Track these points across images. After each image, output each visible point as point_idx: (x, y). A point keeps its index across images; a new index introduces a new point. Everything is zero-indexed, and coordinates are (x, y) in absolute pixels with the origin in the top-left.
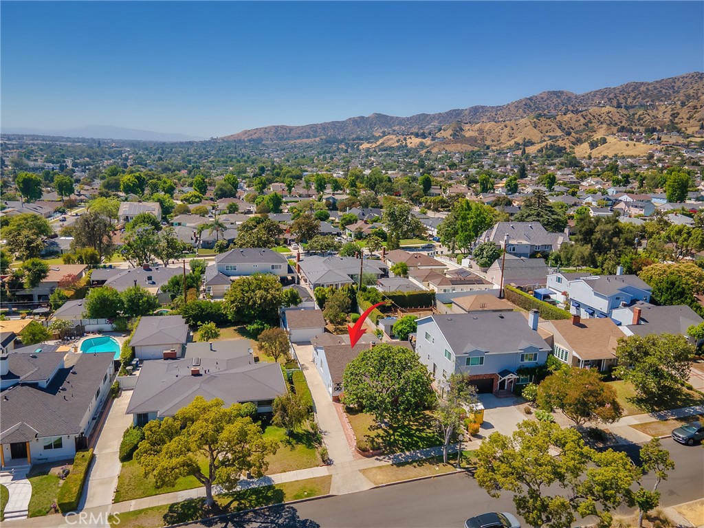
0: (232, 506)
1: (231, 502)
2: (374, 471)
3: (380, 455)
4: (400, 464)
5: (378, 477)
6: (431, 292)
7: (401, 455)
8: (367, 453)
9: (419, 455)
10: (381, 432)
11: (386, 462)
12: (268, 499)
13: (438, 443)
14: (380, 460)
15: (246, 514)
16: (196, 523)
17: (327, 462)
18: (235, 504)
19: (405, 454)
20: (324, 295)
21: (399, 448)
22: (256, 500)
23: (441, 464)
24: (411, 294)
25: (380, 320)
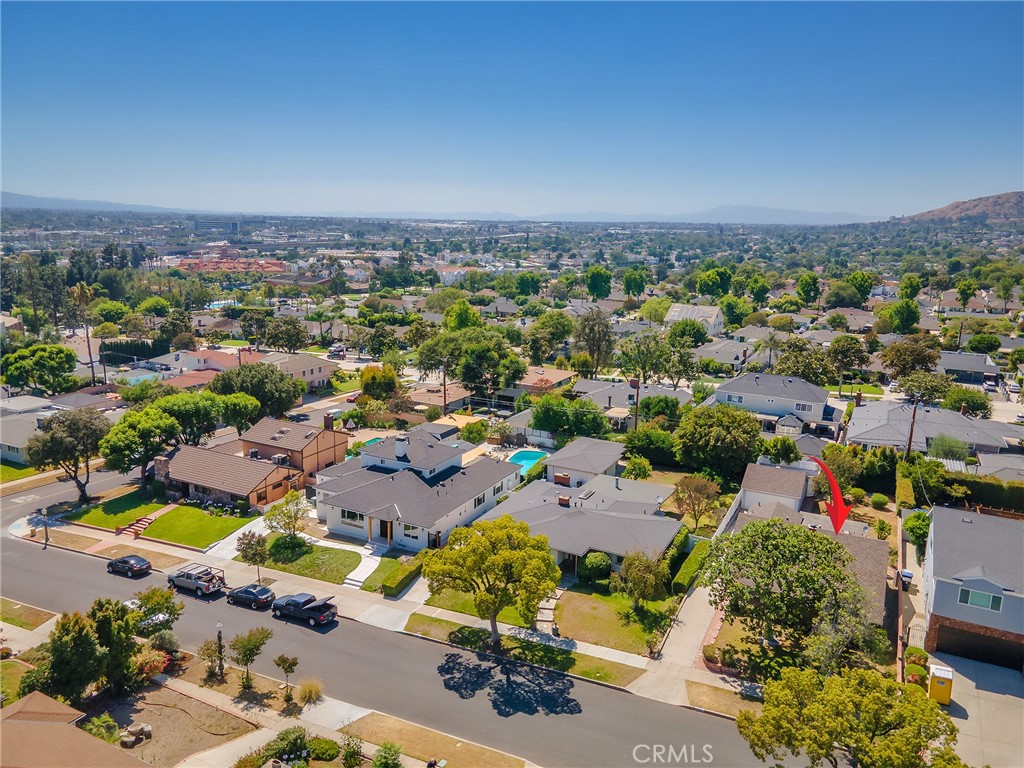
0: (512, 652)
1: (515, 648)
2: (705, 689)
3: (731, 675)
4: (749, 697)
5: (703, 698)
8: (712, 665)
10: (755, 649)
11: (734, 686)
12: (553, 662)
14: (726, 681)
15: (523, 666)
16: (473, 652)
17: (654, 655)
18: (517, 652)
22: (541, 657)
25: (904, 510)
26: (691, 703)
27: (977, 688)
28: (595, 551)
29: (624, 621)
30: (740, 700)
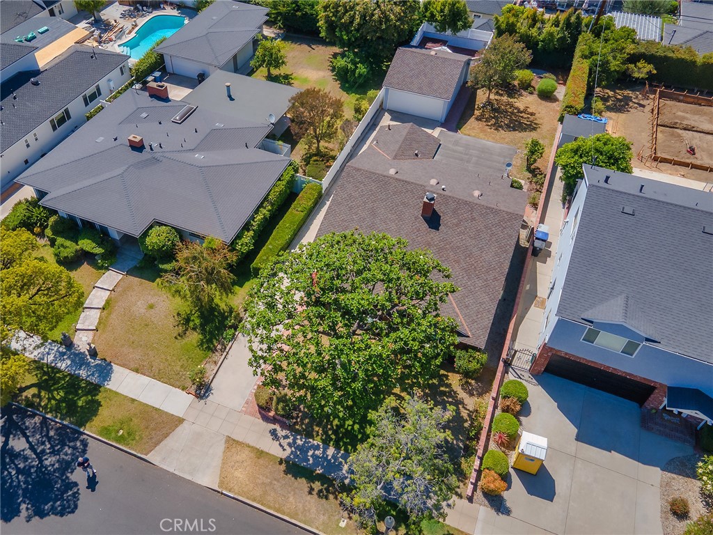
3: (285, 424)
5: (239, 472)
11: (283, 446)
12: (72, 410)
14: (276, 438)
18: (31, 393)
19: (325, 449)
20: (513, 25)
25: (567, 116)
26: (221, 484)
27: (578, 438)
28: (160, 224)
29: (181, 329)
30: (282, 474)
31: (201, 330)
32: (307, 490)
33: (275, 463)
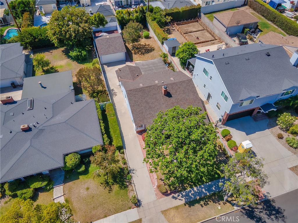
3: (175, 192)
4: (191, 203)
6: (198, 7)
7: (190, 191)
9: (204, 190)
11: (180, 199)
13: (217, 176)
14: (176, 198)
17: (137, 204)
19: (193, 190)
20: (123, 17)
21: (189, 184)
23: (221, 202)
24: (184, 10)
27: (247, 134)
29: (108, 188)
30: (190, 208)
31: (116, 183)
32: (200, 206)
33: (184, 206)
